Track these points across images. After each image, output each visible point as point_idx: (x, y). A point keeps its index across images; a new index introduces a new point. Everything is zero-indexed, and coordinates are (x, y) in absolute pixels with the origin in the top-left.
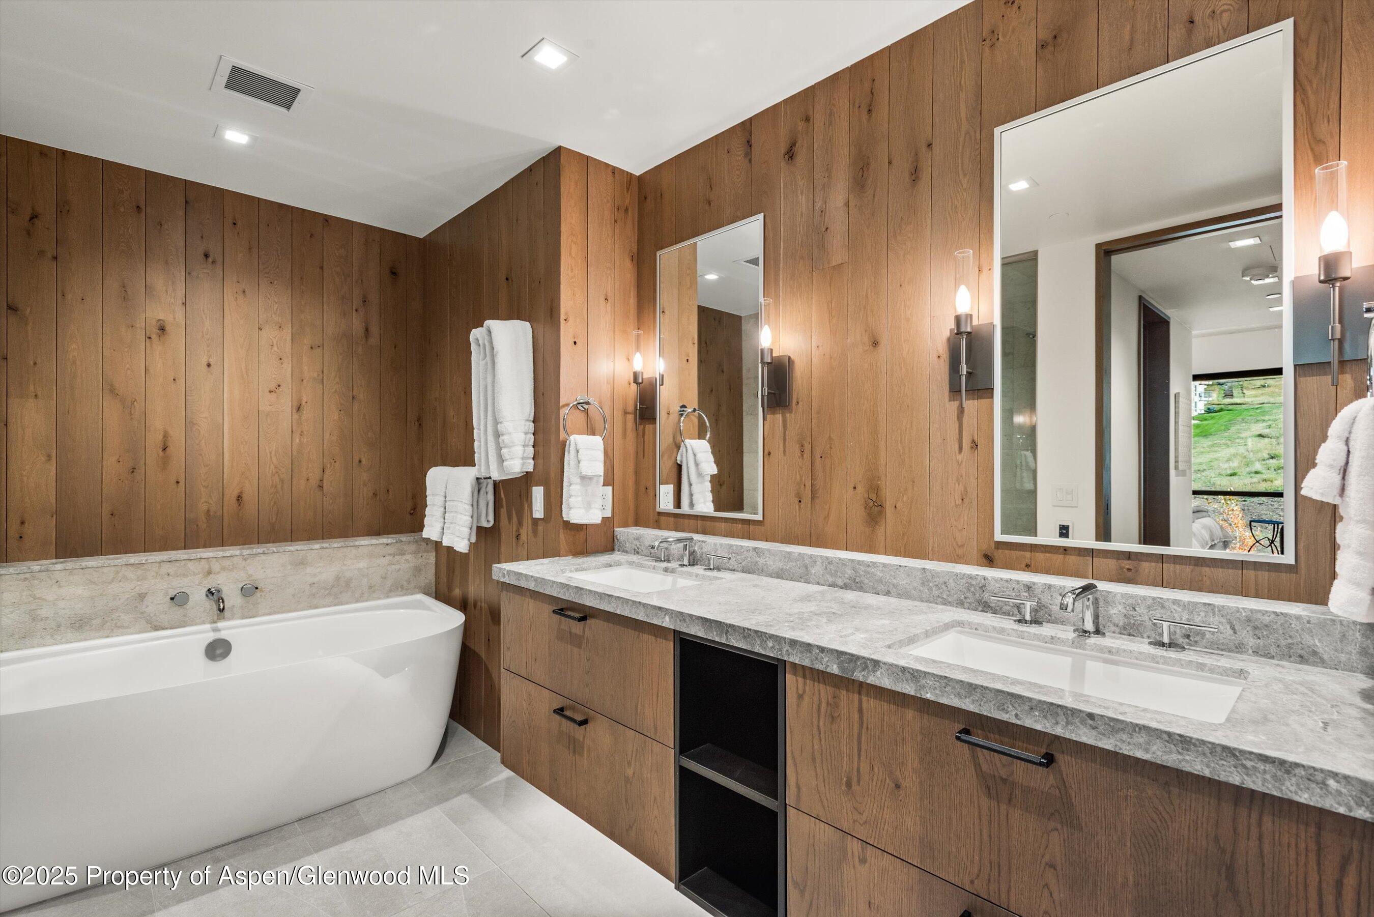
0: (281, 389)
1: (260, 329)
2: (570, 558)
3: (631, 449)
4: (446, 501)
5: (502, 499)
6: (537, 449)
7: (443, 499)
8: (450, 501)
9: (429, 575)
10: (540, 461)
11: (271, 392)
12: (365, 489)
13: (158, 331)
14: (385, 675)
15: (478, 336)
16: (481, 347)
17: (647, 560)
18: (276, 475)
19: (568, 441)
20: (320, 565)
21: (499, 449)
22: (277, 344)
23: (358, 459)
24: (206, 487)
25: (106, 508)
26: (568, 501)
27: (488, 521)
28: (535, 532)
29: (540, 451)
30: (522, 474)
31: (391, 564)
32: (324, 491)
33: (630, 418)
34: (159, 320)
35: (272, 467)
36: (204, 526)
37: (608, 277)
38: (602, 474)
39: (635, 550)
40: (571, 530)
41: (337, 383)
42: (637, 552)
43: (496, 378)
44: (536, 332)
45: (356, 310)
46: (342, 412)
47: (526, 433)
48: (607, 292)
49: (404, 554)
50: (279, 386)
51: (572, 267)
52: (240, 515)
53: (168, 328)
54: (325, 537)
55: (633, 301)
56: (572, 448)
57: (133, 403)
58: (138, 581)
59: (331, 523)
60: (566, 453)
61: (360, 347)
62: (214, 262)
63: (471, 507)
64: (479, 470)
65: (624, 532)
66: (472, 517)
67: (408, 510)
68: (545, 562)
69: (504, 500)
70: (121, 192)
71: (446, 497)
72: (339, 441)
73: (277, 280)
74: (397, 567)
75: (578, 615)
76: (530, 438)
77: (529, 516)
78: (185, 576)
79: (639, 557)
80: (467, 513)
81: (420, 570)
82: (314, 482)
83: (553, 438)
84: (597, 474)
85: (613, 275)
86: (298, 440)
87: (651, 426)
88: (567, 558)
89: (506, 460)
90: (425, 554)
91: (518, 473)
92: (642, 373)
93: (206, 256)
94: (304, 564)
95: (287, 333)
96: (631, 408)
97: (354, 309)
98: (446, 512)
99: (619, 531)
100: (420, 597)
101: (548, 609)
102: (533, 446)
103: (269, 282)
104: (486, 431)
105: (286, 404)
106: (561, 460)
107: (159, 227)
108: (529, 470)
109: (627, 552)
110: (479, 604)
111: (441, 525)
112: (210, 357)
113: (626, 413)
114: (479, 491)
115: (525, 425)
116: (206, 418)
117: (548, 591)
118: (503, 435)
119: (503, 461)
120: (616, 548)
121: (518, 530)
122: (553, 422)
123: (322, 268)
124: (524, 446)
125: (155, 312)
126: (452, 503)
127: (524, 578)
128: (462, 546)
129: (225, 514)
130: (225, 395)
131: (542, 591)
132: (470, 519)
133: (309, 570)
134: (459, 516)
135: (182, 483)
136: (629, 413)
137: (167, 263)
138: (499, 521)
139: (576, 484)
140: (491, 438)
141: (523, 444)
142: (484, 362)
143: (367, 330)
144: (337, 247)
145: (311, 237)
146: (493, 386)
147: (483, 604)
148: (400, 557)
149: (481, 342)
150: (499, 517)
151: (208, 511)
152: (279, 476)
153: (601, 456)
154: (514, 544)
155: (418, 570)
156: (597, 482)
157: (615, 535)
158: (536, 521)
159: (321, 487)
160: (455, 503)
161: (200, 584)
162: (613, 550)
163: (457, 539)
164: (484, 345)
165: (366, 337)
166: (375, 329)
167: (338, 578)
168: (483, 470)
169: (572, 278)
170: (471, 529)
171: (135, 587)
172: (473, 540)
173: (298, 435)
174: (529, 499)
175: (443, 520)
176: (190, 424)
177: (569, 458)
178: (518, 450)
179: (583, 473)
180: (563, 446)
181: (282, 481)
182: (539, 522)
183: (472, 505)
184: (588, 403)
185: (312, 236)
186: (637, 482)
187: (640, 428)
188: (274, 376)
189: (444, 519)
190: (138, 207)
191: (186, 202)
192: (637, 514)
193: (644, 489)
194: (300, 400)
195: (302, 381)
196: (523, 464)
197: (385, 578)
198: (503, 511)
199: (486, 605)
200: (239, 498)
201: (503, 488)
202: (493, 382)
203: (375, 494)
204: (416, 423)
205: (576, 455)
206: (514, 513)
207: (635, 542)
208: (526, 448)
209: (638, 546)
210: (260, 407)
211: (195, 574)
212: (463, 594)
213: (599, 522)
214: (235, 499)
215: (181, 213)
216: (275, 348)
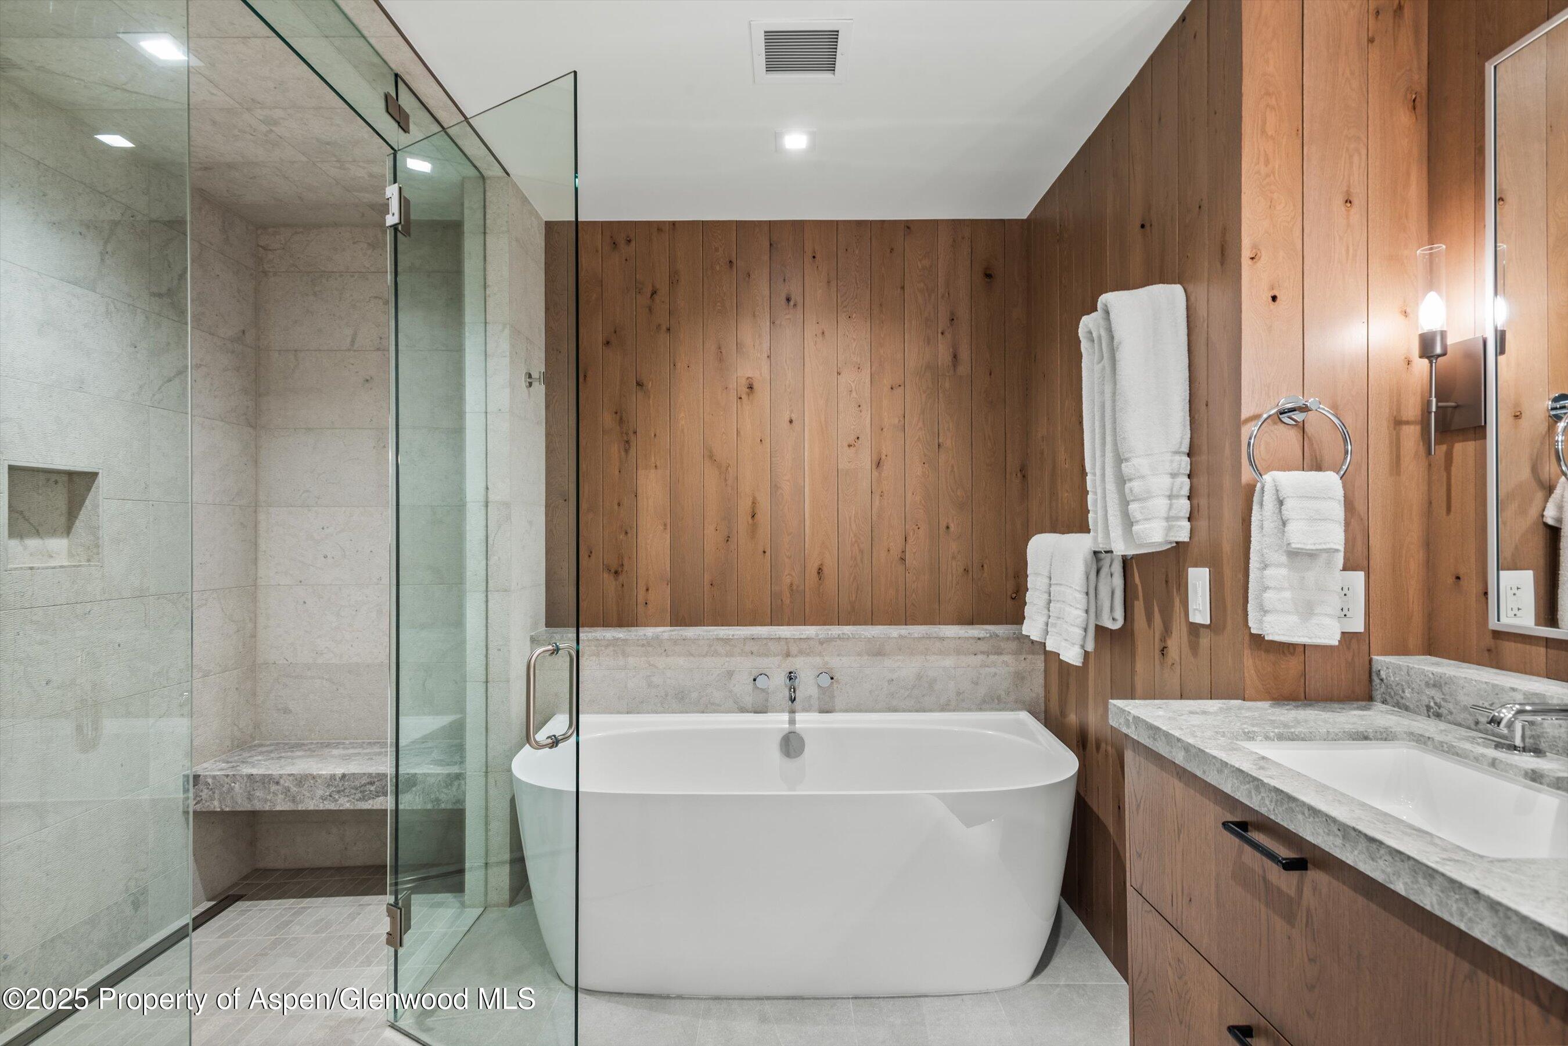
0: (860, 442)
1: (839, 373)
2: (1265, 705)
3: (1414, 493)
4: (1050, 585)
5: (1136, 586)
6: (1195, 502)
7: (1047, 581)
8: (1057, 584)
9: (1036, 687)
10: (1203, 524)
11: (850, 446)
12: (954, 564)
13: (747, 390)
14: (969, 821)
15: (1091, 326)
16: (1096, 342)
17: (1466, 739)
18: (856, 545)
19: (1259, 485)
20: (899, 657)
21: (1124, 503)
22: (856, 390)
23: (945, 525)
24: (789, 558)
25: (707, 578)
26: (1259, 597)
27: (1114, 622)
28: (1194, 647)
29: (1201, 504)
30: (1169, 546)
31: (984, 665)
32: (907, 565)
33: (1411, 434)
34: (748, 378)
35: (852, 535)
36: (788, 602)
37: (1351, 157)
38: (1342, 548)
39: (1428, 708)
40: (1267, 651)
41: (921, 429)
42: (1435, 713)
43: (1118, 387)
44: (1192, 299)
45: (942, 333)
46: (926, 465)
47: (1174, 475)
48: (1349, 187)
49: (1001, 654)
50: (858, 438)
51: (1266, 155)
52: (821, 591)
53: (755, 386)
54: (908, 622)
55: (1415, 190)
56: (1269, 499)
57: (727, 469)
58: (727, 656)
59: (914, 605)
60: (1255, 507)
61: (947, 379)
62: (795, 305)
63: (1085, 596)
64: (1095, 538)
65: (1400, 668)
66: (1087, 612)
67: (1009, 593)
68: (1211, 710)
69: (1140, 588)
70: (717, 250)
71: (1050, 578)
72: (923, 502)
73: (855, 312)
74: (993, 670)
75: (1284, 852)
76: (1182, 483)
77: (1183, 620)
78: (767, 656)
79: (1443, 726)
80: (1078, 606)
81: (1023, 678)
82: (895, 553)
83: (1227, 481)
84: (1328, 546)
85: (1364, 152)
86: (877, 503)
87: (1470, 446)
88: (1259, 704)
89: (1137, 522)
90: (1030, 657)
91: (1160, 544)
92: (1443, 334)
93: (788, 300)
94: (881, 655)
95: (866, 375)
96: (1412, 410)
97: (940, 331)
98: (1050, 601)
99: (1381, 660)
100: (1024, 716)
101: (1214, 815)
102: (1189, 498)
103: (848, 317)
104: (1103, 475)
105: (866, 461)
106: (1244, 520)
107: (747, 279)
108: (1181, 539)
109: (1407, 709)
110: (1103, 745)
111: (1044, 619)
112: (792, 411)
113: (1398, 423)
114: (1098, 572)
115: (1172, 461)
116: (788, 481)
117: (1212, 778)
118: (1130, 480)
119: (1132, 524)
120: (1378, 694)
121: (1163, 640)
122: (1227, 451)
123: (903, 288)
124: (1170, 497)
125: (745, 369)
126: (1058, 588)
127: (1163, 738)
128: (1072, 655)
129: (807, 590)
130: (806, 454)
131: (1199, 774)
132: (1085, 615)
133: (888, 662)
134: (1068, 609)
135: (768, 553)
136: (1408, 423)
137: (754, 316)
138: (1133, 621)
139: (1279, 565)
140: (1111, 486)
141: (1168, 493)
142: (1100, 365)
143: (955, 356)
144: (920, 257)
145: (891, 252)
146: (1114, 401)
147: (1109, 748)
148: (996, 657)
149: (1095, 335)
150: (1132, 614)
151: (791, 584)
152: (858, 546)
153: (1338, 511)
154: (1157, 662)
155: (1019, 677)
156: (1329, 563)
157: (1374, 669)
158: (1195, 629)
159: (903, 559)
160: (1062, 588)
161: (779, 666)
162: (1370, 698)
163: (1064, 644)
164: (1100, 337)
165: (954, 367)
166: (965, 354)
167: (919, 677)
168: (1100, 540)
169: (1268, 176)
170: (1085, 630)
171: (724, 664)
172: (1090, 647)
173: (878, 497)
174: (1182, 589)
175: (1047, 612)
176: (775, 487)
177: (1262, 517)
178: (1160, 504)
179: (1293, 546)
180: (1248, 495)
181: (861, 551)
182: (1202, 630)
183: (1087, 594)
184: (1305, 409)
185: (892, 250)
186: (1430, 564)
187: (1439, 451)
188: (853, 427)
189: (1049, 611)
190: (730, 262)
191: (771, 245)
192: (1430, 629)
193: (1450, 580)
194: (880, 453)
195: (882, 429)
196: (1169, 529)
197: (977, 684)
198: (1139, 606)
199: (1114, 750)
200: (820, 571)
201: (1137, 566)
202: (1114, 394)
203: (966, 570)
204: (1019, 474)
205: (1277, 511)
206: (1156, 609)
207: (1432, 692)
208: (1174, 501)
209: (1438, 701)
210: (839, 465)
211: (775, 655)
212: (1080, 723)
213: (1335, 642)
214: (816, 573)
215: (766, 258)
216: (854, 394)
